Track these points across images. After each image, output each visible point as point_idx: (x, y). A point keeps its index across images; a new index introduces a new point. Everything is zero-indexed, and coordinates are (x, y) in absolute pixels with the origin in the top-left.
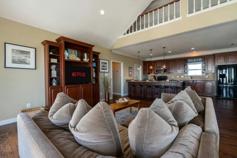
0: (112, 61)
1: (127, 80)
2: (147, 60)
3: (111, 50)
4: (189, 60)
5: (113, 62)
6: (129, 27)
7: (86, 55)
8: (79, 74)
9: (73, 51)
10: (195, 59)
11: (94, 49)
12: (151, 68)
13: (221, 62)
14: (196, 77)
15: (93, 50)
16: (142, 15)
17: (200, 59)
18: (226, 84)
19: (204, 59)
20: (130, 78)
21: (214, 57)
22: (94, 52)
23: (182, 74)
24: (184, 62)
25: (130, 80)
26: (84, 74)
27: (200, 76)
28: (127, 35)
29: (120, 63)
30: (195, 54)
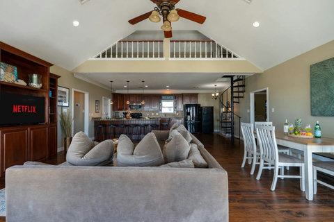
0: (73, 90)
1: (93, 118)
2: (117, 92)
3: (73, 74)
4: (163, 97)
5: (75, 92)
6: (105, 50)
7: (35, 77)
8: (26, 108)
9: (10, 68)
10: (168, 97)
11: (52, 70)
12: (128, 103)
13: (187, 102)
14: (169, 114)
15: (51, 72)
16: (124, 41)
17: (172, 97)
18: (190, 121)
19: (176, 97)
20: (97, 116)
21: (182, 96)
22: (51, 74)
23: (157, 112)
24: (159, 98)
25: (98, 118)
26: (34, 108)
27: (172, 114)
28: (101, 59)
29: (84, 94)
30: (168, 92)
